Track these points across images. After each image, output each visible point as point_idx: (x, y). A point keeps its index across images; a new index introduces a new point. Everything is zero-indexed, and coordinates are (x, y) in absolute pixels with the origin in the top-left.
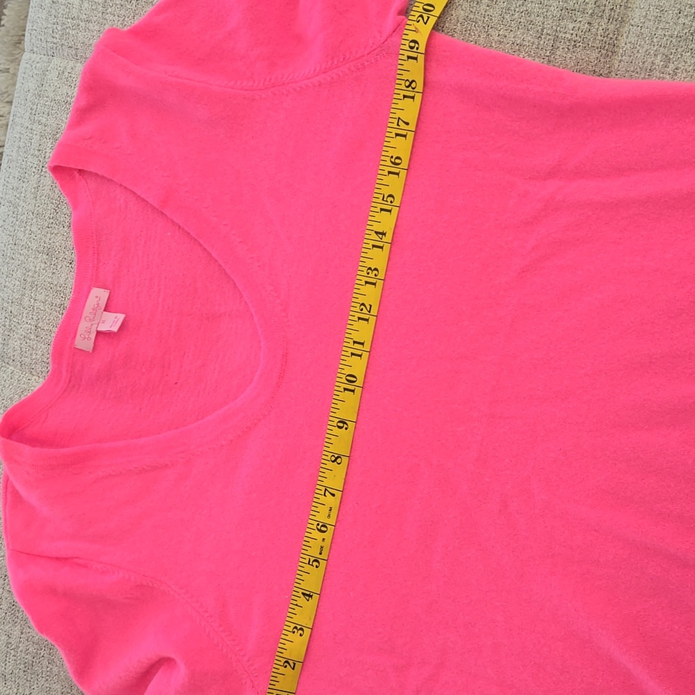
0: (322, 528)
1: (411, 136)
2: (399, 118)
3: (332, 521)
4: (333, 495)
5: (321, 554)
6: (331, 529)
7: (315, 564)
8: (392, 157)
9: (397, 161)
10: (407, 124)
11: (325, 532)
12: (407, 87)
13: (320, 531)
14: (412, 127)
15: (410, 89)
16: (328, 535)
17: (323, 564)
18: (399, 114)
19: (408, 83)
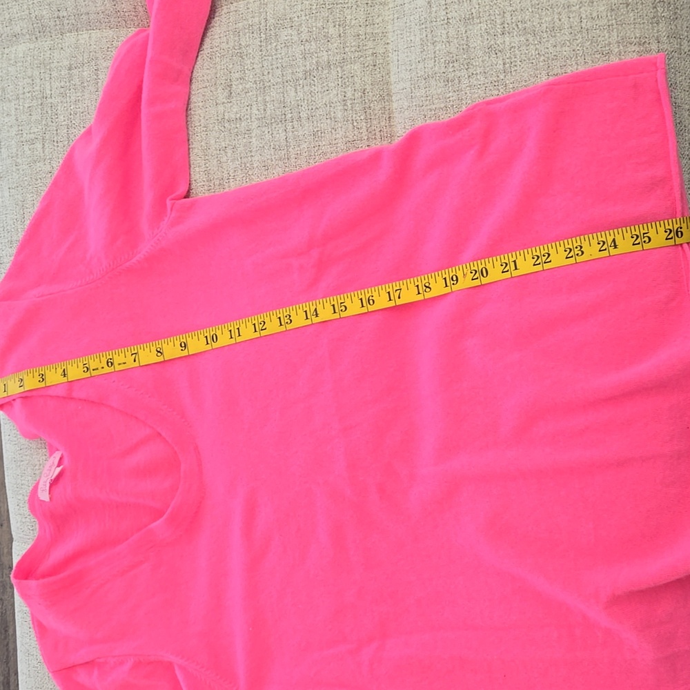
0: (110, 363)
1: (392, 304)
2: (401, 289)
3: (118, 368)
4: (135, 361)
5: (93, 370)
6: (111, 369)
7: (86, 369)
8: (372, 296)
9: (371, 302)
10: (399, 298)
11: (108, 366)
12: (425, 286)
13: (108, 362)
14: (399, 302)
15: (425, 288)
16: (107, 370)
17: (88, 375)
18: (404, 288)
19: (427, 285)
